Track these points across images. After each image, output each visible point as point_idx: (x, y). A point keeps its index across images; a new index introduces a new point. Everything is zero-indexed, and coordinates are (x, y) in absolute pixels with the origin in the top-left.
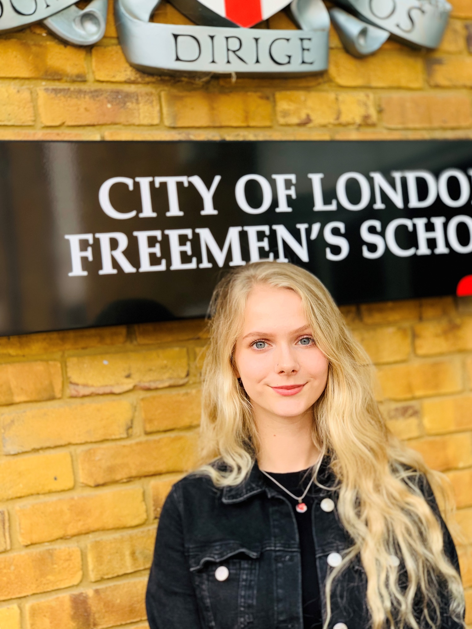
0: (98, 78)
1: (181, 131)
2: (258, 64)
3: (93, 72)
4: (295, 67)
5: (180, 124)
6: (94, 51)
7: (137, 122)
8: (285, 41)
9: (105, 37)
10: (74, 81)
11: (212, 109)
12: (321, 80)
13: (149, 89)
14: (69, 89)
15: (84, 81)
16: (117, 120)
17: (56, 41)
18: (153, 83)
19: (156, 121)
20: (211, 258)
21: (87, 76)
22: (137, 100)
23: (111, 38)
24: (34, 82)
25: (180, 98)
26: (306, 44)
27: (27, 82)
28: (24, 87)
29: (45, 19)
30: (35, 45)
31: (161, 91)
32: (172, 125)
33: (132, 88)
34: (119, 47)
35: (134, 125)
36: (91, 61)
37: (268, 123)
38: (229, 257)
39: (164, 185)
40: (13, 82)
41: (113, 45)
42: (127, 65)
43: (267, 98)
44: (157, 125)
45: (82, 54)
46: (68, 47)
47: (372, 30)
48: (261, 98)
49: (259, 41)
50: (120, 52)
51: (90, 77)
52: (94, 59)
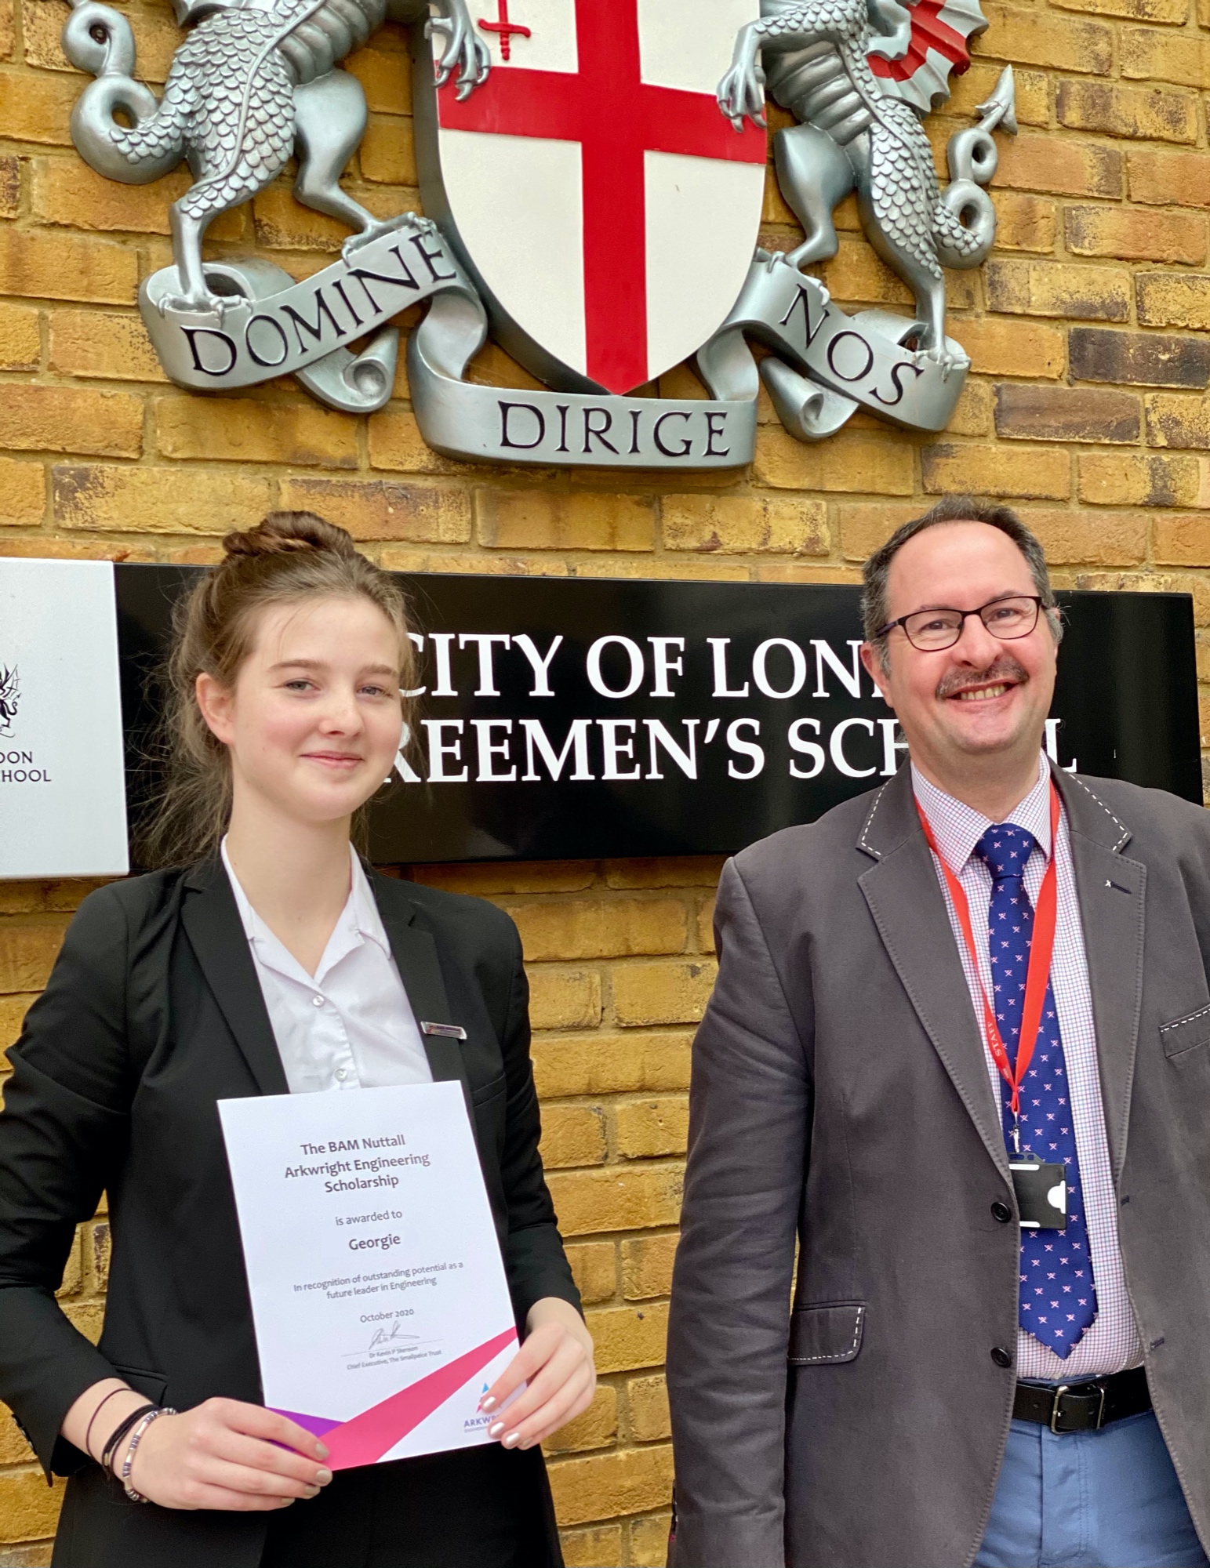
0: (375, 465)
1: (504, 555)
2: (635, 454)
3: (369, 456)
4: (697, 459)
5: (503, 543)
6: (371, 421)
7: (433, 537)
8: (682, 418)
9: (393, 399)
10: (337, 470)
11: (557, 519)
12: (739, 478)
13: (456, 484)
14: (329, 481)
15: (354, 470)
16: (402, 534)
17: (315, 404)
18: (464, 475)
19: (464, 538)
20: (541, 767)
21: (359, 461)
22: (436, 502)
23: (401, 399)
24: (275, 468)
25: (507, 501)
26: (717, 423)
27: (263, 468)
28: (259, 476)
29: (300, 369)
30: (279, 409)
31: (474, 488)
32: (490, 545)
33: (429, 483)
34: (411, 414)
35: (429, 542)
36: (366, 438)
37: (647, 548)
38: (570, 766)
39: (473, 647)
40: (242, 467)
41: (403, 410)
42: (423, 445)
43: (649, 505)
44: (466, 543)
45: (352, 426)
46: (332, 414)
47: (831, 398)
48: (638, 504)
49: (640, 418)
50: (413, 423)
51: (363, 464)
52: (371, 432)
